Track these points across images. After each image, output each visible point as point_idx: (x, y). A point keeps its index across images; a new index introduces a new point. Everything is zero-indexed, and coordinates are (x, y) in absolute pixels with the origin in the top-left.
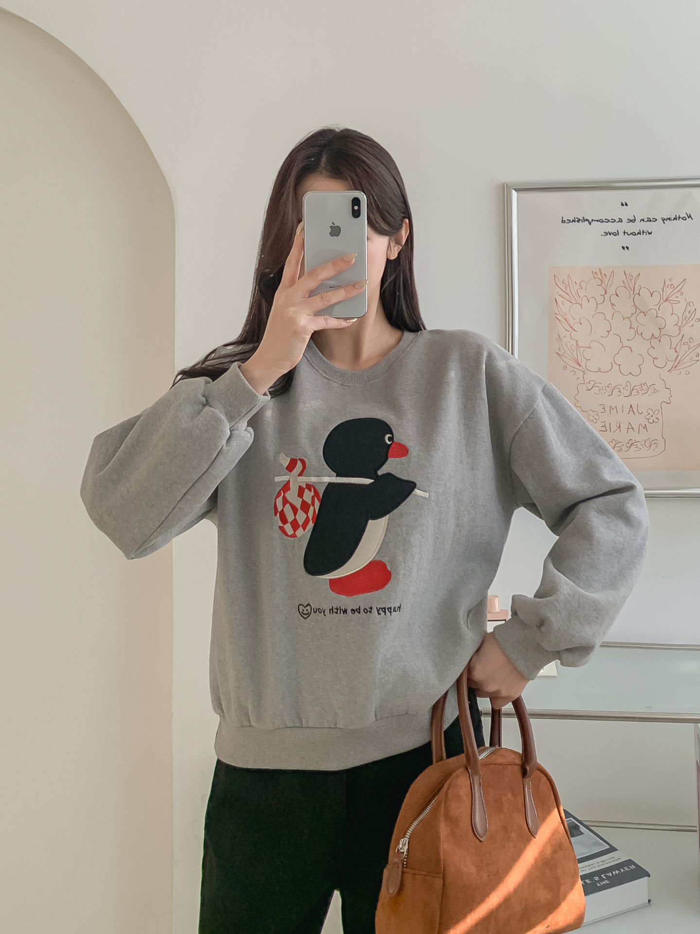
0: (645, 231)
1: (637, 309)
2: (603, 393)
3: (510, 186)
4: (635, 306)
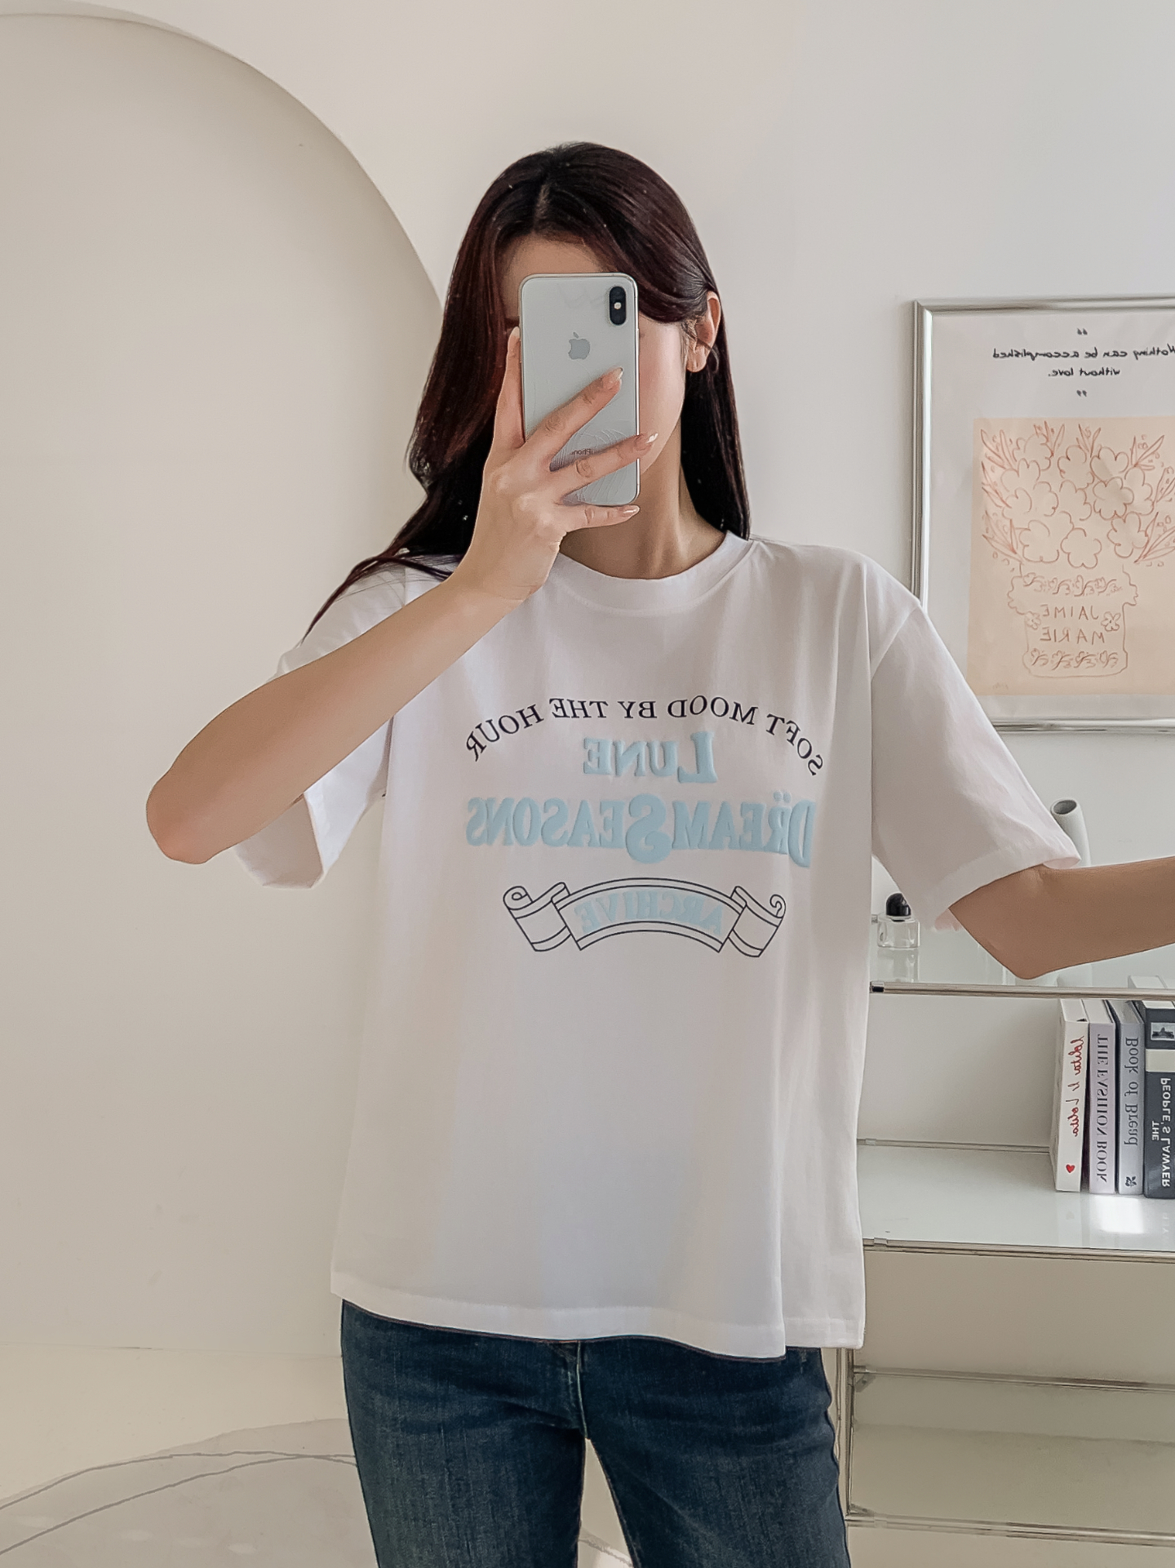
0: (1110, 370)
1: (1096, 479)
2: (1047, 590)
3: (922, 304)
4: (1093, 473)
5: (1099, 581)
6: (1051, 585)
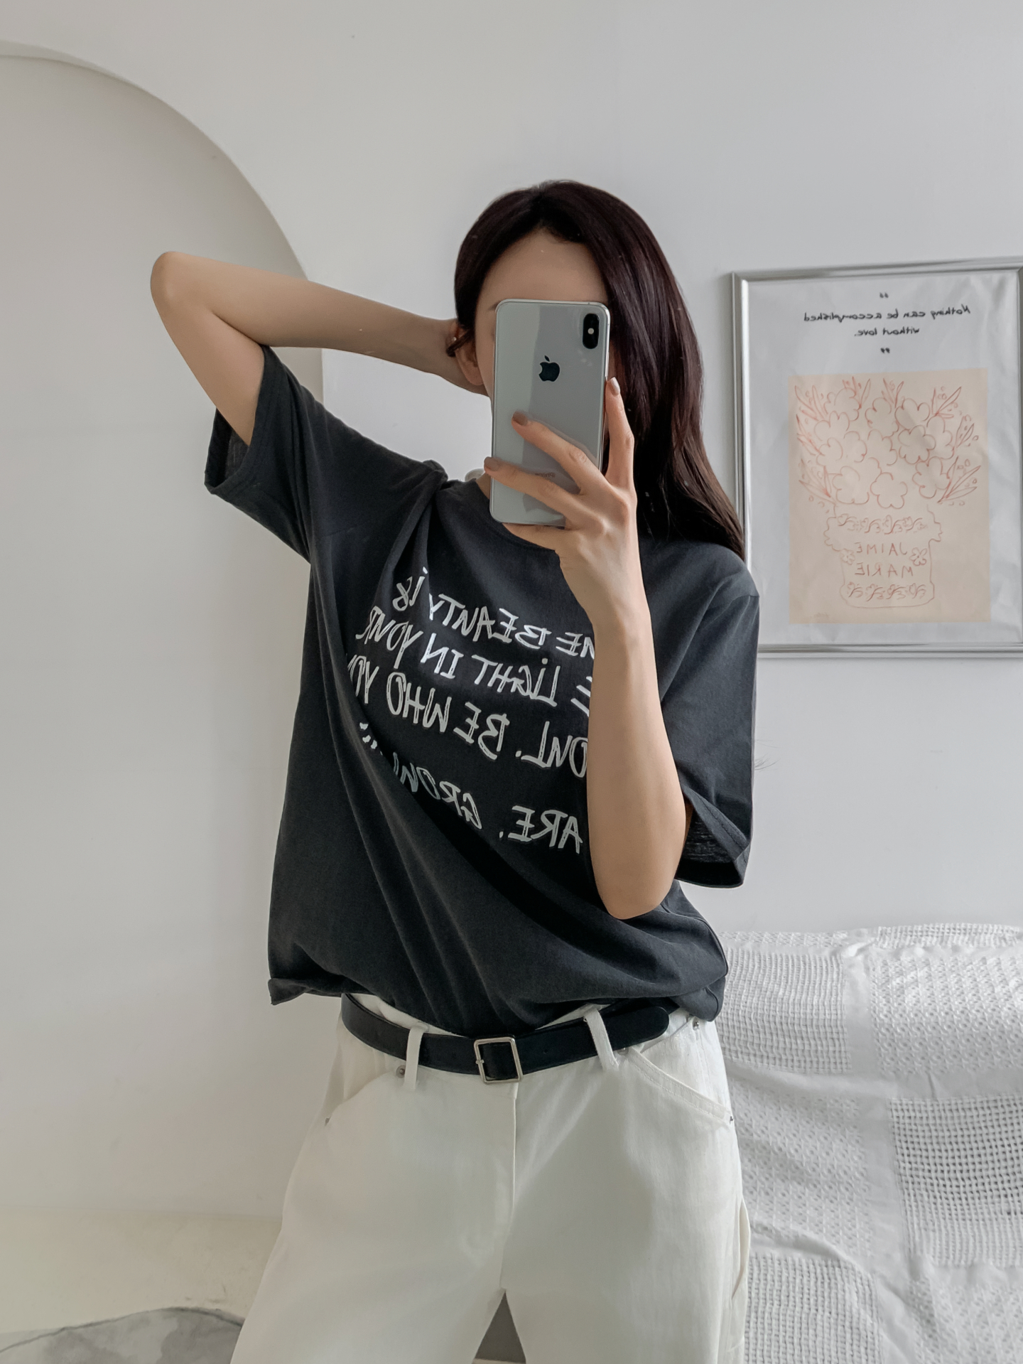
0: (910, 328)
1: (900, 427)
2: (859, 529)
3: (739, 275)
4: (897, 422)
5: (906, 520)
6: (863, 524)
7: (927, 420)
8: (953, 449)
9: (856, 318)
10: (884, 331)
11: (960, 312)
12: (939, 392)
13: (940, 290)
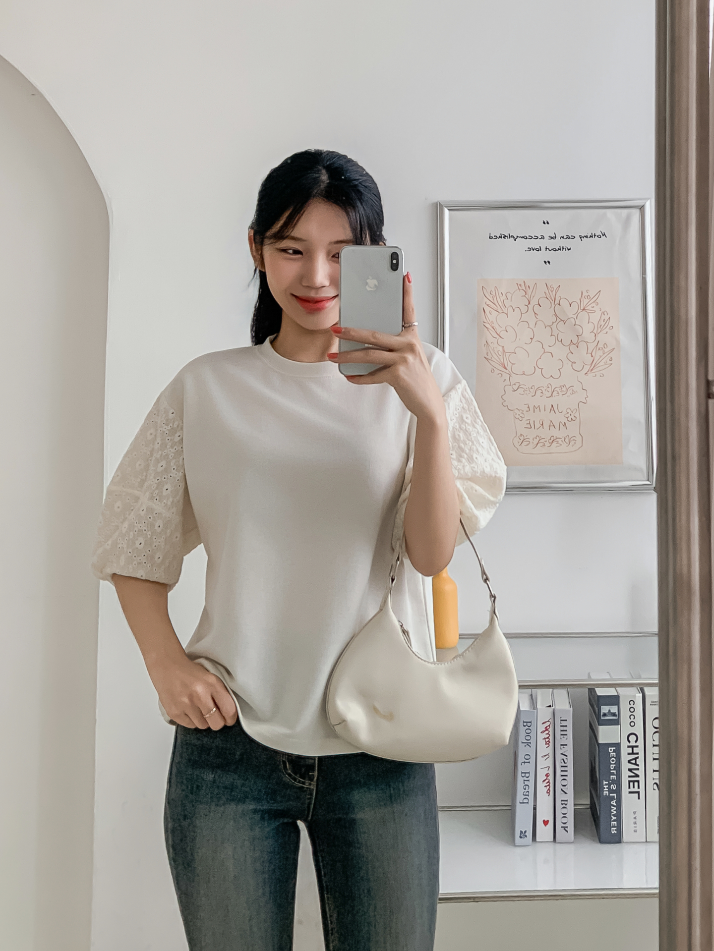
0: (564, 247)
1: (557, 319)
2: (528, 394)
3: (442, 204)
4: (556, 315)
5: (562, 387)
6: (531, 390)
7: (577, 314)
8: (595, 336)
9: (527, 238)
10: (546, 248)
11: (599, 237)
12: (585, 294)
13: (587, 221)
